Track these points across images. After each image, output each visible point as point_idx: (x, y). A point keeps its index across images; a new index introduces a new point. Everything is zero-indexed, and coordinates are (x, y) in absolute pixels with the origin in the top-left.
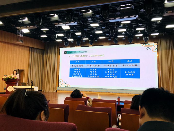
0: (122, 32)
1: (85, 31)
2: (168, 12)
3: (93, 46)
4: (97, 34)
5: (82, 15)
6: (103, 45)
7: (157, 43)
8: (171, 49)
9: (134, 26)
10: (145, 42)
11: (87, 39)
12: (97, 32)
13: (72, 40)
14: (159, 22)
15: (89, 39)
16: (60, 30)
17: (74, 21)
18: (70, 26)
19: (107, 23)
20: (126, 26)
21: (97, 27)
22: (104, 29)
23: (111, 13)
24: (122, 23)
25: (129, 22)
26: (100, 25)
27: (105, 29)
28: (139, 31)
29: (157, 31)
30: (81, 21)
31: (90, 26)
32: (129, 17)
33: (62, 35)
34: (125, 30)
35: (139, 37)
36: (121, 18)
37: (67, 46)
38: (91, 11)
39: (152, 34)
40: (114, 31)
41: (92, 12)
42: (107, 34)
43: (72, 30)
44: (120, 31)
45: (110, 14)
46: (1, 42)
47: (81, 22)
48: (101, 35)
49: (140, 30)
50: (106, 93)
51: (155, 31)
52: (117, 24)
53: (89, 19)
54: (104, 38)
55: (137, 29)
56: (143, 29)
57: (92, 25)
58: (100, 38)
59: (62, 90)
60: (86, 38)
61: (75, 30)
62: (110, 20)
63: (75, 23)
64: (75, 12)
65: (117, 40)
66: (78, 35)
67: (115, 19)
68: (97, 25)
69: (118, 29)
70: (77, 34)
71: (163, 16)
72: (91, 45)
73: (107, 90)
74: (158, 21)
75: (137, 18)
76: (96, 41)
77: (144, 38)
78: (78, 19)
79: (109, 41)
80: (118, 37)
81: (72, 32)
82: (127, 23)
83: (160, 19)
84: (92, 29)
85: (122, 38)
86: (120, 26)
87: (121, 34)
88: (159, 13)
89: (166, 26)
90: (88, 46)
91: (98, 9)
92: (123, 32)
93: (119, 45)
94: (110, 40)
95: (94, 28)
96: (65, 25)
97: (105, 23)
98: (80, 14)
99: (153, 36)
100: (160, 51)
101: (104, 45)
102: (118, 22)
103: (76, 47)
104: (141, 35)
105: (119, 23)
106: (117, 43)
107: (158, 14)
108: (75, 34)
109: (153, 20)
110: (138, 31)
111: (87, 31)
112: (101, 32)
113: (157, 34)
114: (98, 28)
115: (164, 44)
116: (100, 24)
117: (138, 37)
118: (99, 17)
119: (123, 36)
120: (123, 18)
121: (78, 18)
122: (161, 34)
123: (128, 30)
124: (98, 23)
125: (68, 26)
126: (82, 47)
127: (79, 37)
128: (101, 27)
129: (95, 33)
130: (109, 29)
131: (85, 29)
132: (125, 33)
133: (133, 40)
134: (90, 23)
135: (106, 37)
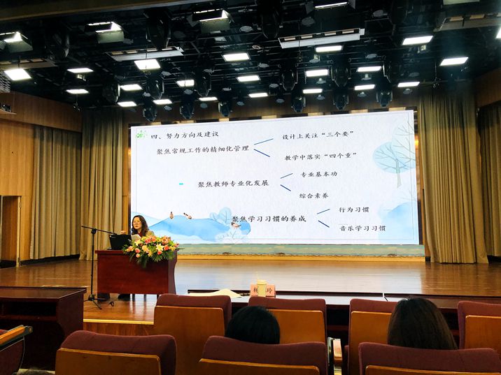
0: (316, 78)
1: (207, 74)
2: (451, 20)
3: (230, 120)
4: (243, 84)
5: (199, 26)
6: (260, 118)
7: (415, 109)
8: (453, 128)
9: (353, 61)
10: (381, 106)
11: (214, 99)
12: (242, 79)
13: (168, 102)
14: (424, 48)
15: (220, 100)
16: (132, 73)
17: (174, 44)
18: (159, 59)
19: (272, 50)
20: (328, 59)
21: (242, 63)
22: (262, 69)
23: (288, 22)
24: (318, 50)
25: (339, 48)
26: (252, 59)
27: (267, 69)
28: (367, 76)
29: (415, 74)
30: (195, 43)
31: (223, 60)
32: (339, 34)
33: (136, 87)
34: (325, 72)
35: (366, 91)
36: (315, 37)
37: (151, 121)
38: (225, 15)
39: (401, 85)
40: (295, 76)
41: (229, 18)
42: (274, 86)
43: (166, 74)
44: (310, 74)
45: (284, 25)
47: (196, 48)
48: (253, 87)
49: (369, 73)
51: (411, 75)
52: (304, 54)
53: (218, 39)
54: (265, 95)
55: (361, 70)
56: (377, 69)
57: (229, 58)
58: (252, 96)
60: (210, 95)
61: (176, 71)
62: (283, 41)
63: (175, 49)
64: (175, 17)
65: (301, 103)
66: (185, 88)
67: (298, 39)
68: (244, 56)
69: (306, 70)
70: (181, 83)
71: (435, 30)
72: (226, 116)
73: (275, 247)
74: (419, 46)
75: (361, 36)
76: (240, 103)
77: (379, 94)
78: (185, 39)
79: (279, 105)
80: (306, 91)
81: (166, 77)
82: (330, 53)
83: (427, 39)
84: (229, 67)
85: (317, 95)
86: (311, 61)
87: (313, 82)
88: (423, 23)
89: (440, 61)
90: (217, 120)
91: (248, 8)
92: (320, 80)
93: (306, 115)
94: (280, 101)
95: (233, 64)
96: (143, 56)
97: (267, 53)
98: (193, 24)
99: (404, 89)
100: (422, 133)
101: (263, 117)
102: (305, 48)
103: (178, 122)
104: (372, 87)
105: (311, 51)
106: (301, 111)
107: (420, 25)
108: (177, 85)
109: (408, 42)
110: (363, 74)
111: (213, 74)
112: (256, 78)
113: (416, 84)
114: (247, 68)
115: (432, 113)
116: (251, 53)
117: (363, 93)
118: (251, 32)
119: (319, 91)
120: (323, 36)
121: (184, 36)
122: (424, 82)
123: (334, 73)
124: (246, 52)
125: (155, 60)
126: (198, 122)
127: (188, 92)
128: (256, 64)
129: (237, 81)
130: (279, 68)
131: (207, 70)
132: (325, 82)
133: (346, 100)
134: (222, 49)
135: (268, 94)
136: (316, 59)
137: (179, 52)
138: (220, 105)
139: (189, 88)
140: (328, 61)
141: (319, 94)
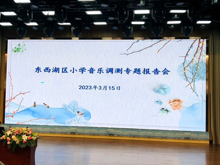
7: (207, 39)
9: (167, 5)
11: (69, 24)
12: (89, 13)
13: (35, 24)
14: (216, 1)
15: (73, 25)
20: (150, 3)
28: (176, 16)
29: (209, 17)
33: (12, 14)
34: (147, 12)
35: (174, 25)
37: (23, 37)
39: (199, 22)
40: (127, 13)
42: (111, 18)
49: (178, 14)
50: (105, 135)
51: (206, 17)
55: (172, 11)
56: (184, 11)
58: (96, 23)
60: (66, 22)
66: (48, 16)
69: (135, 10)
70: (45, 13)
73: (108, 130)
76: (87, 28)
77: (184, 28)
79: (114, 31)
81: (35, 8)
84: (80, 4)
86: (138, 5)
90: (71, 39)
92: (144, 16)
93: (133, 39)
94: (115, 28)
99: (201, 25)
101: (102, 38)
103: (42, 38)
104: (179, 22)
108: (42, 14)
110: (174, 14)
112: (99, 13)
113: (209, 22)
126: (56, 39)
127: (50, 19)
131: (64, 6)
132: (147, 18)
133: (161, 31)
135: (107, 23)
136: (141, 3)
138: (73, 28)
141: (143, 25)
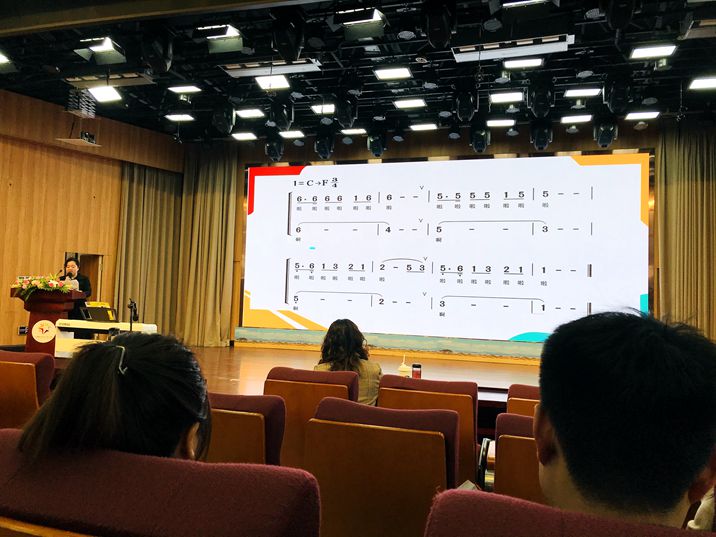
0: (506, 105)
1: (352, 97)
2: (701, 24)
3: (384, 161)
4: (402, 112)
5: (343, 30)
6: (425, 159)
7: (652, 152)
8: (708, 180)
9: (559, 81)
10: (600, 147)
11: (362, 131)
12: (400, 104)
13: (298, 134)
14: (664, 63)
15: (370, 134)
16: (250, 93)
17: (309, 55)
18: (288, 76)
19: (446, 65)
20: (523, 78)
21: (402, 83)
22: (429, 91)
23: (463, 26)
24: (508, 65)
25: (538, 62)
26: (415, 76)
27: (435, 90)
28: (579, 103)
29: (652, 101)
30: (337, 55)
31: (374, 78)
32: (538, 42)
33: (255, 113)
34: (518, 97)
35: (578, 125)
36: (503, 46)
37: (276, 160)
38: (377, 16)
39: (631, 117)
40: (475, 101)
41: (383, 20)
42: (445, 114)
43: (297, 95)
45: (458, 29)
46: (6, 138)
47: (338, 61)
48: (416, 116)
49: (583, 99)
50: (434, 352)
51: (645, 102)
52: (485, 70)
53: (369, 48)
54: (432, 127)
55: (570, 94)
56: (594, 92)
57: (383, 74)
58: (415, 128)
59: (255, 341)
60: (356, 126)
61: (311, 92)
62: (457, 51)
63: (309, 62)
64: (311, 18)
65: (483, 139)
66: (323, 116)
67: (479, 49)
68: (404, 73)
69: (491, 93)
70: (317, 109)
71: (679, 38)
72: (378, 156)
73: (440, 341)
74: (657, 60)
75: (569, 46)
76: (398, 139)
77: (598, 129)
78: (323, 49)
79: (452, 142)
80: (491, 123)
81: (298, 100)
82: (528, 69)
83: (668, 50)
84: (383, 87)
85: (507, 128)
86: (497, 81)
87: (500, 111)
88: (664, 28)
89: (688, 81)
90: (366, 162)
91: (410, 7)
92: (512, 107)
93: (492, 157)
94: (454, 136)
95: (389, 84)
96: (267, 70)
97: (437, 68)
98: (335, 28)
99: (636, 122)
100: (660, 187)
101: (429, 158)
102: (490, 61)
104: (587, 118)
105: (496, 66)
106: (484, 150)
107: (657, 29)
108: (312, 112)
109: (639, 54)
110: (574, 100)
111: (361, 96)
112: (419, 103)
113: (653, 115)
114: (408, 88)
115: (677, 157)
116: (413, 68)
117: (574, 127)
118: (412, 39)
119: (511, 123)
120: (514, 45)
121: (323, 44)
122: (667, 113)
123: (530, 97)
124: (406, 66)
125: (283, 77)
126: (339, 163)
127: (326, 121)
128: (420, 84)
129: (394, 107)
130: (452, 90)
131: (352, 92)
132: (518, 110)
133: (549, 137)
134: (374, 63)
135: (438, 125)
136: (504, 78)
137: (315, 66)
138: (370, 140)
139: (329, 116)
140: (523, 81)
141: (511, 127)
